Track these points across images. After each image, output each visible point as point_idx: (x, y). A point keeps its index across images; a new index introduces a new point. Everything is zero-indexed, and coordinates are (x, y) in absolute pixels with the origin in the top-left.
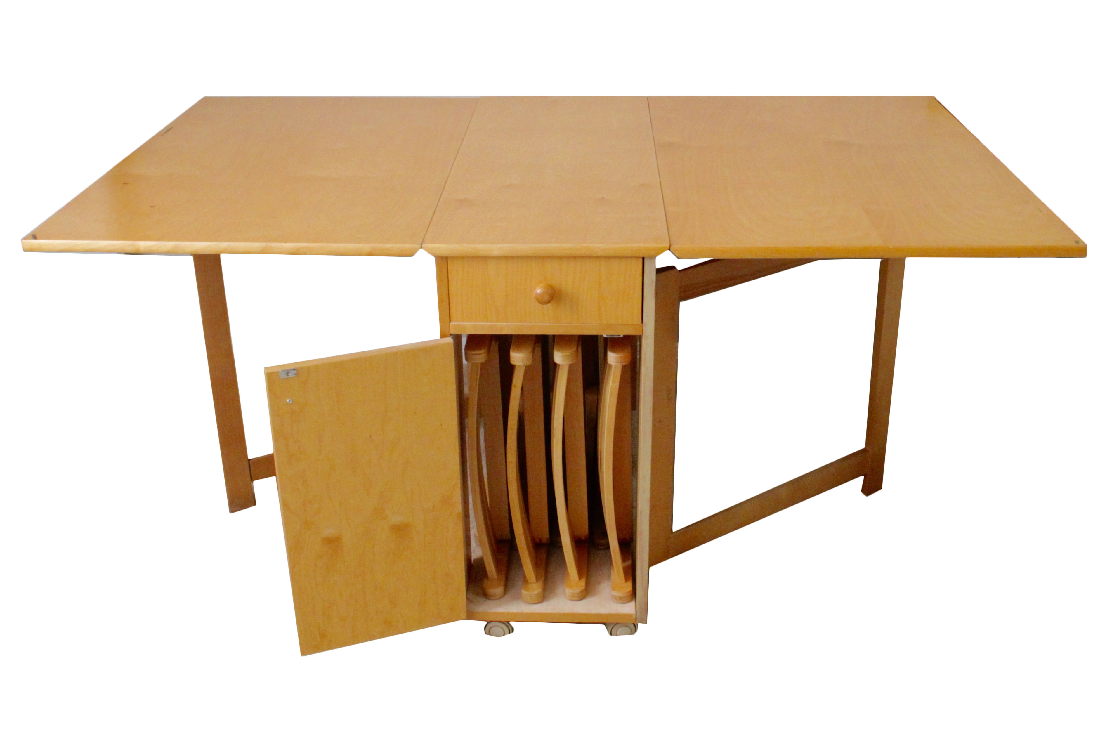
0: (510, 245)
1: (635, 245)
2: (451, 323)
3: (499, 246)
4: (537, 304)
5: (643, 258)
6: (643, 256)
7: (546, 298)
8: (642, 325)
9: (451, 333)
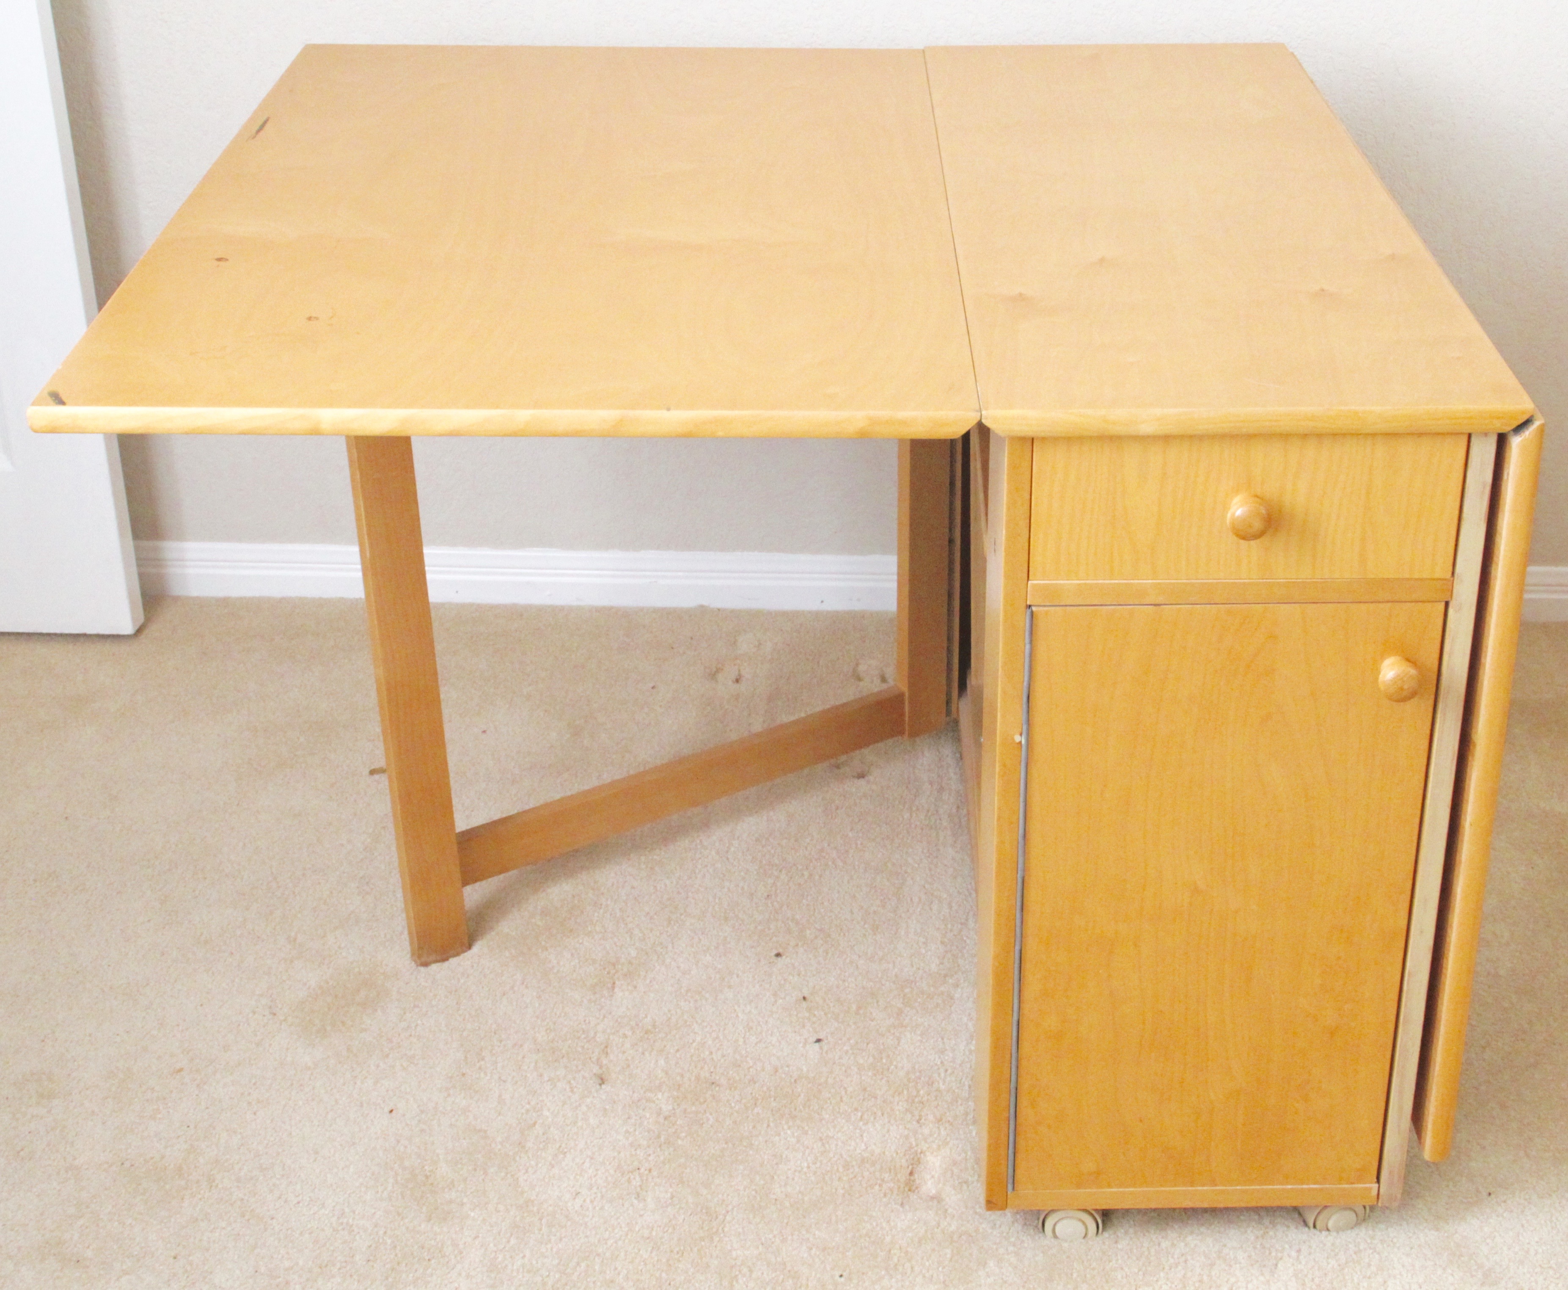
2: (1030, 582)
4: (1232, 536)
5: (1470, 436)
6: (1470, 432)
7: (1255, 525)
8: (1452, 579)
9: (1028, 603)
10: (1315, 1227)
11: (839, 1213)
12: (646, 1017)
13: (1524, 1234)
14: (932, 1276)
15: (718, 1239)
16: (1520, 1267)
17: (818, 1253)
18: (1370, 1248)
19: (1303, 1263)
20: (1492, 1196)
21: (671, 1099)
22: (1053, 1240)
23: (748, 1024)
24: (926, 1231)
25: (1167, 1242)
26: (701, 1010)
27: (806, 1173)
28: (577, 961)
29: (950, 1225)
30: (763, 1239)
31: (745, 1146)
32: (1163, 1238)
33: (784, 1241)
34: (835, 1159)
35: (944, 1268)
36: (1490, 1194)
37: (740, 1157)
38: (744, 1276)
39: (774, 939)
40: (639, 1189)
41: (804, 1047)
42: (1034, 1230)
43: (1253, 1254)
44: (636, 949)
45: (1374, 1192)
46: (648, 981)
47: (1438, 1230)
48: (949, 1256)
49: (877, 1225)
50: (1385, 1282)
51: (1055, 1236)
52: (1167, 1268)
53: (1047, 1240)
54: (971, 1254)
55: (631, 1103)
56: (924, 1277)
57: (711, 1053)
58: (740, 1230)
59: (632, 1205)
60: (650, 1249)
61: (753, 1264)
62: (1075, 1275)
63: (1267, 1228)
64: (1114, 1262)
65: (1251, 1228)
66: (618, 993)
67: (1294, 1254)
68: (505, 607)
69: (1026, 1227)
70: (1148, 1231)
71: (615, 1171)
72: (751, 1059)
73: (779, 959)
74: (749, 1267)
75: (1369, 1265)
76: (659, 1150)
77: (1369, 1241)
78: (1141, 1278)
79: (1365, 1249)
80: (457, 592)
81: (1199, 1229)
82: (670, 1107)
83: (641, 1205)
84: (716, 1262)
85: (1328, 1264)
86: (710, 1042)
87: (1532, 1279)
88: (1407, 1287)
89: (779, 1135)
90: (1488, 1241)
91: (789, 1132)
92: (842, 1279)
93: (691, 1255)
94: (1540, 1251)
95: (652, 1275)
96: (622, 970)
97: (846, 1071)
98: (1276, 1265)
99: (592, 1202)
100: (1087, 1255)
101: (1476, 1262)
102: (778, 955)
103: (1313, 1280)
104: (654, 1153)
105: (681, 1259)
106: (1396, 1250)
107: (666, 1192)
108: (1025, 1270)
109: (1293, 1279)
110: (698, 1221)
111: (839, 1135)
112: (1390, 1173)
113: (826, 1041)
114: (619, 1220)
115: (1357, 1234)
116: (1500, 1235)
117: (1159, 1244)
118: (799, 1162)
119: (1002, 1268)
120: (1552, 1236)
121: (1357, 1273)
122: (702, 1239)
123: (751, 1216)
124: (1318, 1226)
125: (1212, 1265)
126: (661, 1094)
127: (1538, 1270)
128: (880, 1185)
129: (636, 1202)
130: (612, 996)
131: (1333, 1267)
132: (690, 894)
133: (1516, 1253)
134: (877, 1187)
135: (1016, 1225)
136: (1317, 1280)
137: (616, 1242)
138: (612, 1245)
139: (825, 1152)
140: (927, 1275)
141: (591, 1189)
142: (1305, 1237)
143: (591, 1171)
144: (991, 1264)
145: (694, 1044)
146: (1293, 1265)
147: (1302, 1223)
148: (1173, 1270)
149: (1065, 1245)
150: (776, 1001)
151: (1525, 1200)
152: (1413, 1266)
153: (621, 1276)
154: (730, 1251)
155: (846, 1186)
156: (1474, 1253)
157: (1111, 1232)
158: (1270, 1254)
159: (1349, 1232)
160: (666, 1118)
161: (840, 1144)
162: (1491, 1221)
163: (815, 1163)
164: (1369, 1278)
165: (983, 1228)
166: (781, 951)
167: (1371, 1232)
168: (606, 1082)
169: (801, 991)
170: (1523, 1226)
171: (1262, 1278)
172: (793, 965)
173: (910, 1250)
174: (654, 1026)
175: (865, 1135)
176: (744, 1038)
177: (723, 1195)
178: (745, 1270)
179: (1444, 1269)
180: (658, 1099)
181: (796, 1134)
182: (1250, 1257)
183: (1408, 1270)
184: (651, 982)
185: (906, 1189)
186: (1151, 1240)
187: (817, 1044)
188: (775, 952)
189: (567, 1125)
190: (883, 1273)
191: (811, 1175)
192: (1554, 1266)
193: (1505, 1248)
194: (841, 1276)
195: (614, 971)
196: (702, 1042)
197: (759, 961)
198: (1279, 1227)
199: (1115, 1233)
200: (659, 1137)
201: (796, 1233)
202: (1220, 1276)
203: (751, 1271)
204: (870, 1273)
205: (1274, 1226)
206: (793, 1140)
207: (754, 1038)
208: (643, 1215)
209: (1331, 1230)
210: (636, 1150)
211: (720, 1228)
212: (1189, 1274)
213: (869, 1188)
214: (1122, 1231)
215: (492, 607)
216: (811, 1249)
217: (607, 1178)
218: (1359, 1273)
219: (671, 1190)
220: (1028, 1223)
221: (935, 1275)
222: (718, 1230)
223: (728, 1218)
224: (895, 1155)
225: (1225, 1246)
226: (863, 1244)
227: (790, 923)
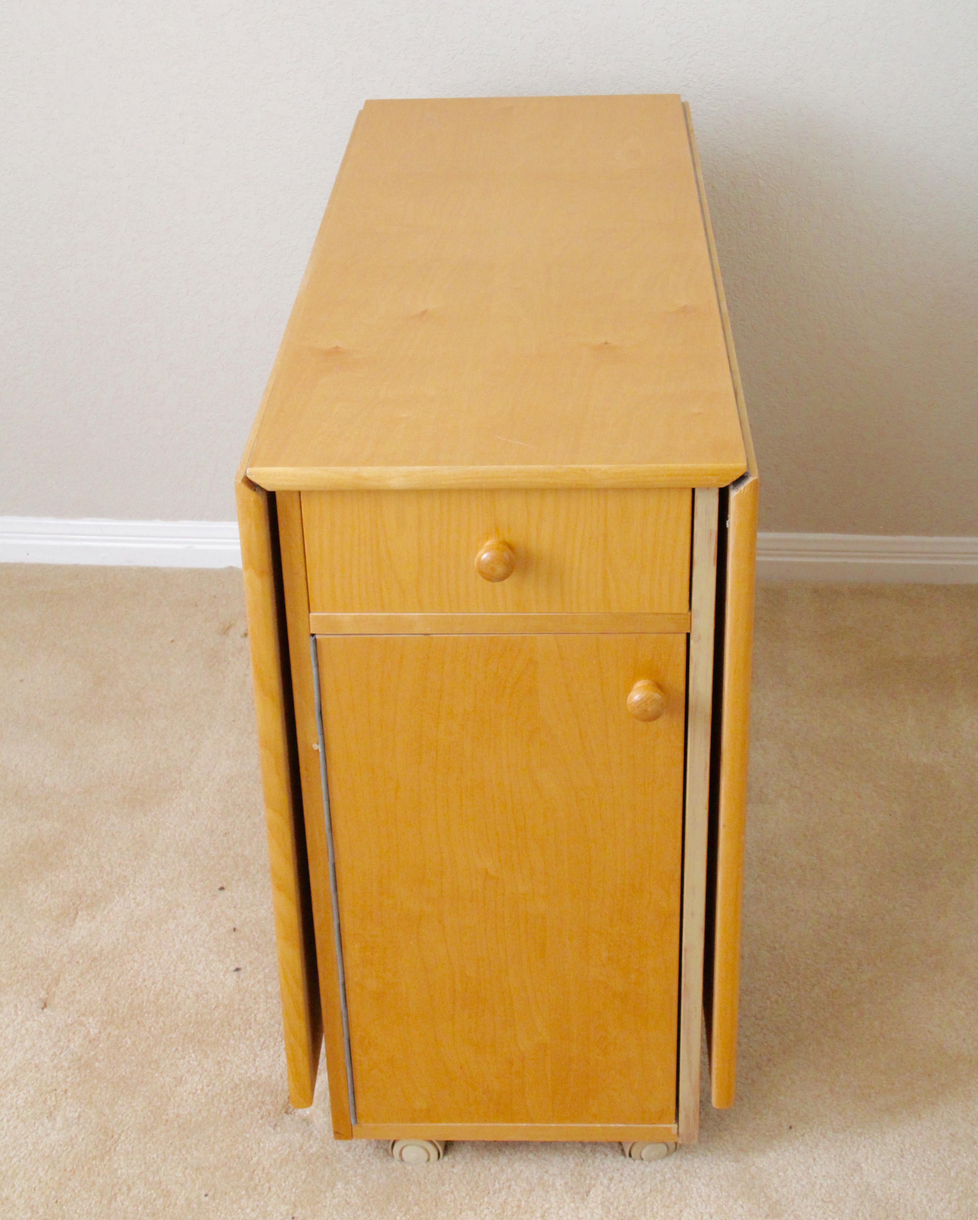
0: (426, 468)
1: (676, 466)
2: (311, 614)
3: (404, 469)
4: (480, 578)
5: (693, 490)
6: (694, 487)
7: (500, 570)
8: (689, 613)
9: (312, 632)
10: (630, 1155)
11: (219, 1134)
12: (96, 945)
13: (815, 1168)
14: (285, 1197)
15: (108, 1158)
16: (805, 1200)
17: (191, 1173)
18: (674, 1178)
19: (612, 1190)
20: (793, 1129)
21: (100, 1023)
22: (398, 1163)
23: (181, 954)
24: (289, 1153)
25: (496, 1168)
26: (145, 940)
27: (198, 1095)
28: (50, 893)
29: (311, 1147)
30: (148, 1158)
31: (152, 1069)
32: (494, 1163)
33: (164, 1160)
34: (226, 1082)
35: (297, 1189)
36: (791, 1127)
37: (145, 1080)
38: (123, 1194)
39: (222, 874)
40: (52, 1109)
41: (224, 975)
42: (384, 1152)
43: (570, 1181)
44: (103, 882)
45: (675, 1131)
46: (106, 912)
47: (737, 1161)
48: (303, 1177)
49: (248, 1146)
50: (681, 1211)
51: (402, 1160)
52: (491, 1193)
53: (395, 1163)
54: (323, 1177)
55: (64, 1026)
56: (278, 1197)
57: (144, 980)
58: (130, 1149)
59: (42, 1124)
60: (47, 1167)
61: (133, 1183)
62: (410, 1198)
63: (587, 1156)
64: (447, 1185)
65: (573, 1156)
66: (79, 923)
67: (606, 1181)
68: (66, 567)
69: (377, 1150)
70: (483, 1157)
71: (35, 1092)
72: (177, 986)
73: (222, 892)
74: (129, 1185)
75: (670, 1194)
76: (77, 1071)
77: (675, 1171)
78: (467, 1201)
79: (670, 1179)
80: (28, 554)
81: (527, 1156)
82: (97, 1031)
83: (50, 1124)
84: (101, 1181)
85: (634, 1192)
86: (145, 970)
87: (813, 1213)
88: (700, 1216)
89: (184, 1058)
90: (781, 1174)
91: (193, 1056)
92: (207, 1198)
93: (82, 1173)
94: (825, 1185)
95: (43, 1193)
96: (86, 901)
97: (255, 999)
98: (589, 1192)
99: (8, 1121)
100: (425, 1178)
101: (765, 1194)
102: (222, 889)
103: (617, 1208)
104: (72, 1074)
105: (72, 1177)
106: (696, 1180)
107: (75, 1112)
108: (367, 1193)
109: (600, 1206)
110: (95, 1141)
111: (236, 1059)
112: (686, 1116)
113: (244, 970)
114: (27, 1140)
115: (666, 1164)
116: (792, 1169)
117: (490, 1169)
118: (195, 1085)
119: (348, 1190)
120: (839, 1171)
121: (657, 1202)
122: (95, 1158)
123: (142, 1136)
124: (633, 1154)
125: (532, 1190)
126: (92, 1018)
127: (820, 1203)
128: (260, 1108)
129: (46, 1121)
130: (71, 926)
131: (638, 1196)
132: (160, 831)
133: (803, 1186)
134: (257, 1110)
135: (369, 1147)
136: (621, 1208)
137: (19, 1161)
138: (15, 1163)
139: (219, 1075)
140: (281, 1195)
141: (11, 1109)
142: (619, 1165)
143: (14, 1092)
144: (339, 1185)
145: (132, 972)
146: (603, 1192)
147: (620, 1151)
148: (496, 1195)
149: (410, 1168)
150: (210, 932)
151: (821, 1134)
152: (709, 1196)
153: (15, 1195)
154: (116, 1170)
155: (230, 1108)
156: (766, 1185)
157: (450, 1156)
158: (585, 1181)
159: (660, 1161)
160: (90, 1042)
161: (234, 1067)
162: (787, 1154)
163: (208, 1086)
164: (668, 1207)
165: (340, 1151)
166: (225, 885)
167: (678, 1162)
168: (48, 1007)
169: (233, 922)
170: (814, 1160)
171: (572, 1205)
172: (232, 897)
173: (271, 1170)
174: (101, 954)
175: (258, 1059)
176: (175, 966)
177: (123, 1115)
178: (125, 1188)
179: (736, 1201)
180: (89, 1023)
181: (198, 1058)
182: (566, 1183)
183: (703, 1201)
184: (108, 913)
185: (283, 1111)
186: (484, 1164)
187: (236, 972)
188: (220, 886)
189: (6, 1047)
190: (243, 1192)
191: (203, 1097)
192: (834, 1199)
193: (794, 1181)
194: (206, 1195)
195: (79, 902)
196: (139, 969)
197: (204, 894)
198: (598, 1155)
199: (454, 1157)
200: (80, 1059)
201: (178, 1153)
202: (536, 1201)
203: (129, 1189)
204: (232, 1193)
205: (594, 1154)
206: (196, 1063)
207: (183, 966)
208: (49, 1134)
209: (644, 1159)
210: (57, 1072)
211: (113, 1147)
212: (510, 1199)
213: (249, 1111)
214: (461, 1155)
215: (57, 568)
216: (186, 1168)
217: (27, 1098)
218: (659, 1202)
219: (79, 1110)
220: (379, 1146)
221: (288, 1196)
222: (110, 1150)
223: (123, 1138)
224: (279, 1079)
225: (547, 1172)
226: (232, 1165)
227: (239, 859)
